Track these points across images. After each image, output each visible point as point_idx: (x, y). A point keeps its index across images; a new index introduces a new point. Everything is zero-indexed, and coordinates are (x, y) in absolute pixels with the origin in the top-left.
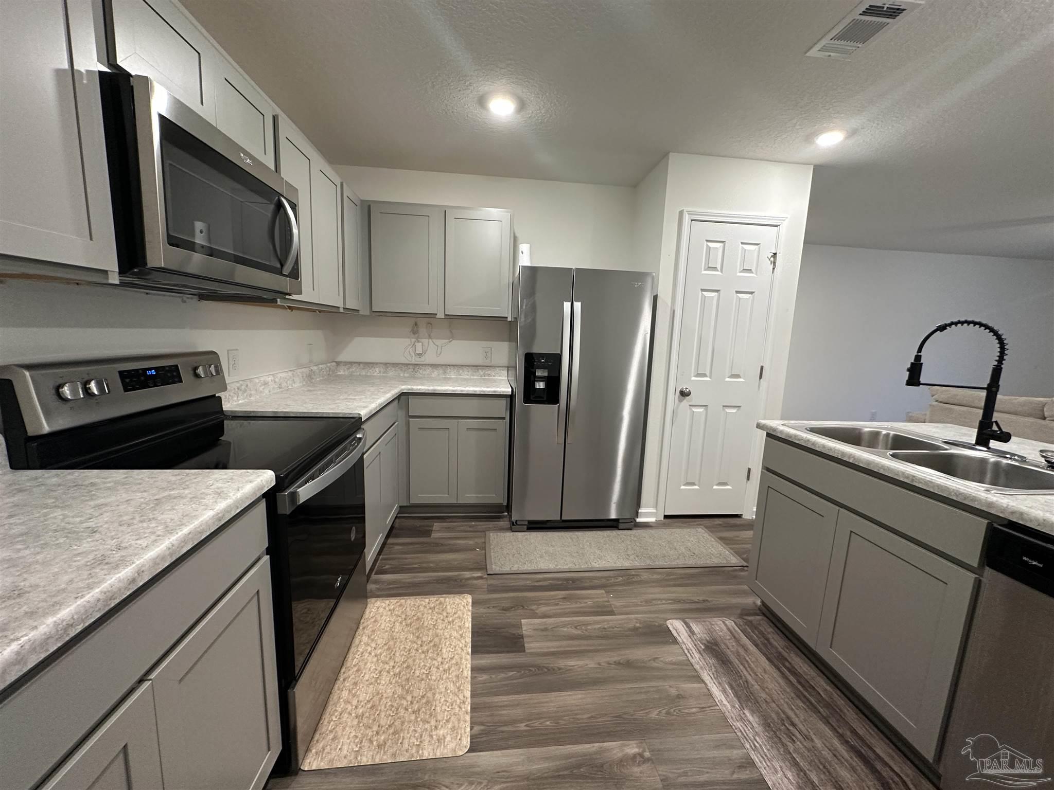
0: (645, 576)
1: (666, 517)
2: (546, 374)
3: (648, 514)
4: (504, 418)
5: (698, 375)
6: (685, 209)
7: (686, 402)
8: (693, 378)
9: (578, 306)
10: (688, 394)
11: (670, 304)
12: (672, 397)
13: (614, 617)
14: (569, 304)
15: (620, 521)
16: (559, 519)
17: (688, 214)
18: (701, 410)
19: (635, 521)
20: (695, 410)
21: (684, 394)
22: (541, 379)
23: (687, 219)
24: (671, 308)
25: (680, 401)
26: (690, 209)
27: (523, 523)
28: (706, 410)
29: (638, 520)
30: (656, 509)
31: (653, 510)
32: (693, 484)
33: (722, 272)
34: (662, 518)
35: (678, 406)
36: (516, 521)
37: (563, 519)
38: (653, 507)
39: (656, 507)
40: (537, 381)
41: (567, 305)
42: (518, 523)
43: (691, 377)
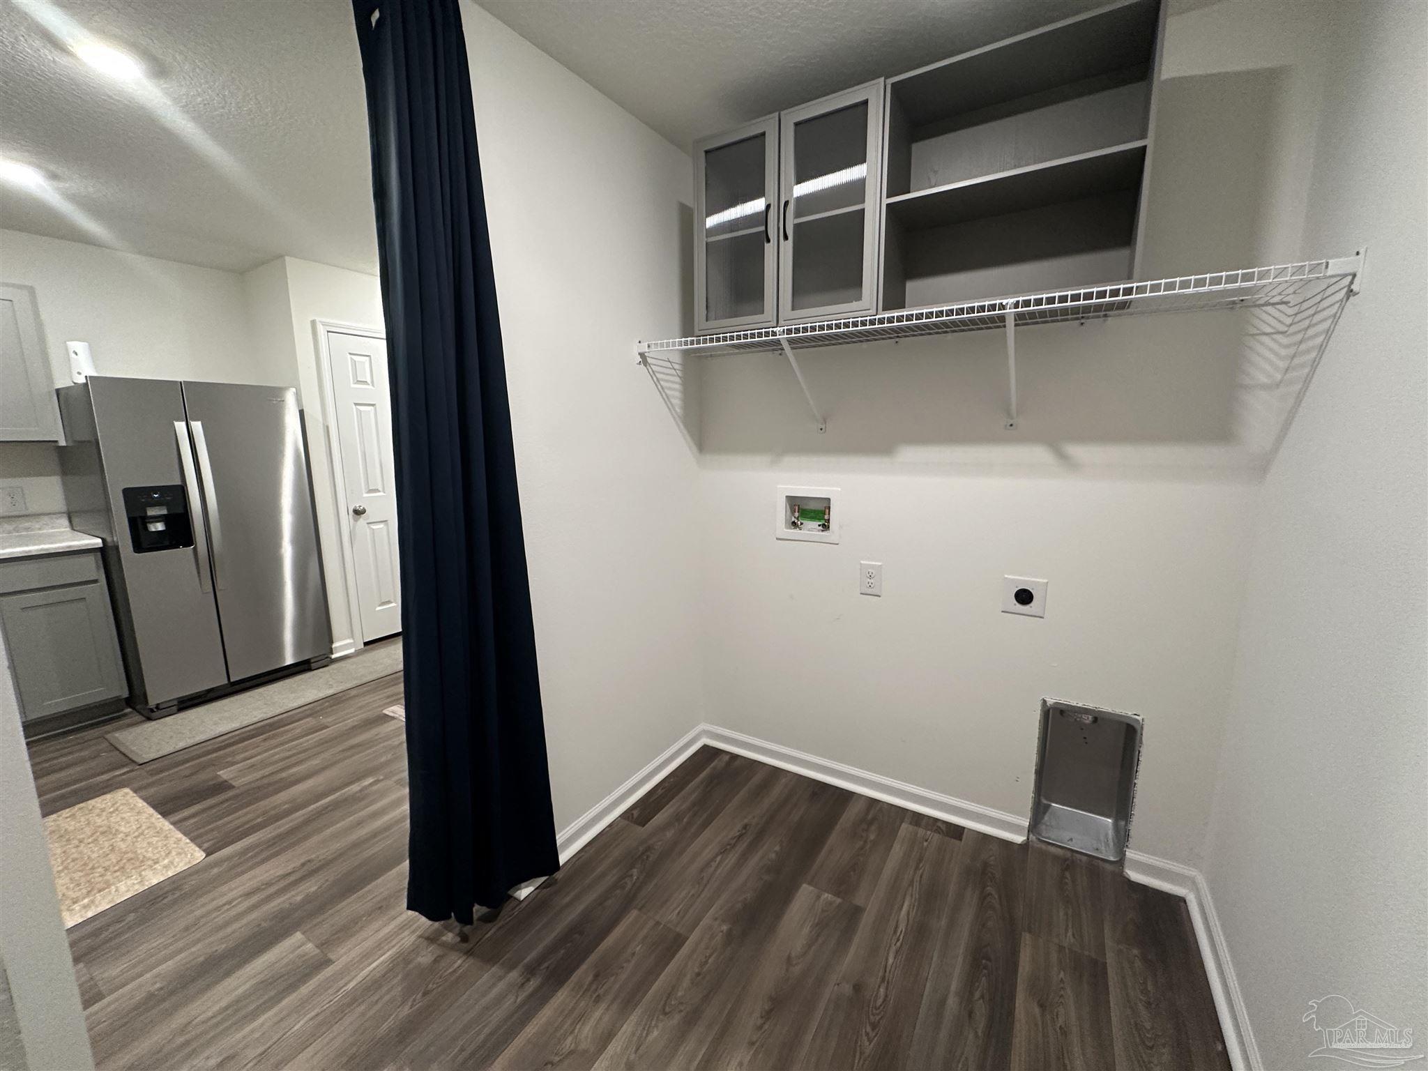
0: (354, 692)
1: (366, 644)
2: (164, 512)
3: (343, 645)
4: (95, 581)
5: (370, 491)
6: (318, 319)
7: (362, 520)
8: (365, 495)
9: (197, 426)
10: (364, 512)
11: (321, 420)
12: (346, 519)
13: (328, 729)
14: (184, 424)
15: (312, 661)
16: (227, 682)
17: (323, 325)
18: (381, 526)
19: (331, 658)
20: (374, 527)
21: (358, 513)
22: (157, 519)
23: (321, 330)
24: (324, 424)
25: (356, 520)
26: (324, 320)
27: (171, 704)
28: (387, 525)
29: (333, 656)
30: (354, 639)
31: (350, 641)
32: (389, 602)
33: (373, 385)
34: (363, 646)
35: (354, 527)
36: (158, 705)
37: (232, 680)
38: (349, 638)
39: (352, 636)
40: (149, 522)
41: (180, 426)
42: (161, 707)
43: (362, 494)
